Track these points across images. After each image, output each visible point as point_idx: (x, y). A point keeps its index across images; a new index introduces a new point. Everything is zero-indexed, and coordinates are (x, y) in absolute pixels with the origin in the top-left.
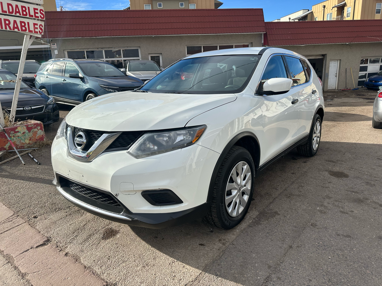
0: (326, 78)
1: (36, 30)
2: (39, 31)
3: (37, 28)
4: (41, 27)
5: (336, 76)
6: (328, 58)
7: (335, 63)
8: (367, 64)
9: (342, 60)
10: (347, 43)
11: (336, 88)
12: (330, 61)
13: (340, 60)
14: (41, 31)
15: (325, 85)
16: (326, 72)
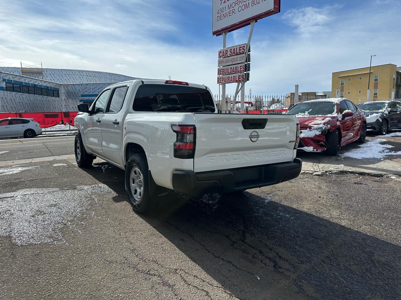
1: (240, 79)
2: (242, 80)
3: (240, 78)
4: (243, 76)
14: (243, 79)
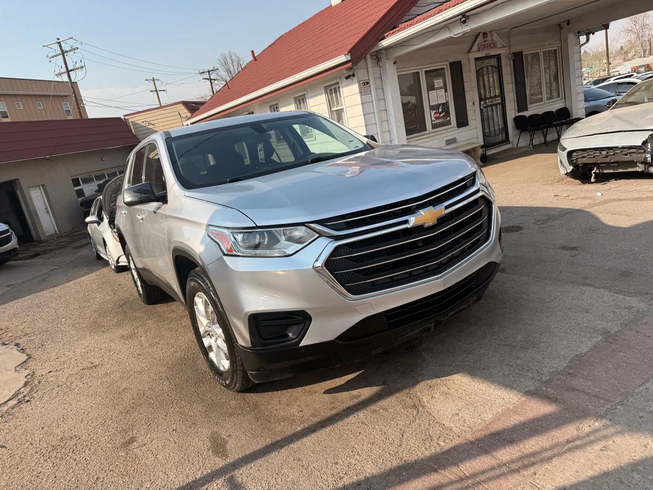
0: (35, 218)
5: (48, 212)
6: (24, 183)
7: (36, 191)
8: (80, 185)
9: (46, 185)
10: (48, 157)
11: (55, 231)
12: (30, 189)
13: (42, 185)
15: (39, 231)
16: (31, 208)
